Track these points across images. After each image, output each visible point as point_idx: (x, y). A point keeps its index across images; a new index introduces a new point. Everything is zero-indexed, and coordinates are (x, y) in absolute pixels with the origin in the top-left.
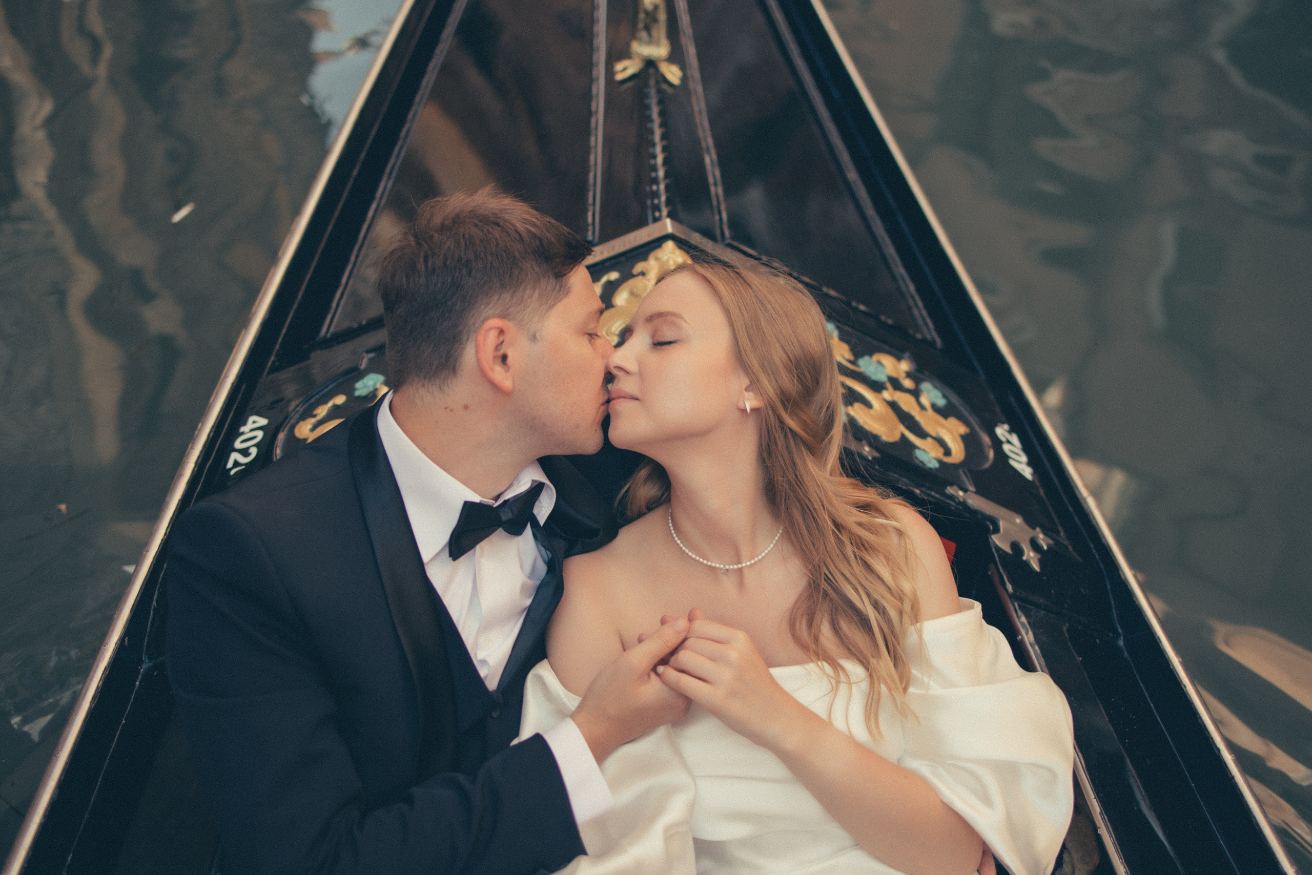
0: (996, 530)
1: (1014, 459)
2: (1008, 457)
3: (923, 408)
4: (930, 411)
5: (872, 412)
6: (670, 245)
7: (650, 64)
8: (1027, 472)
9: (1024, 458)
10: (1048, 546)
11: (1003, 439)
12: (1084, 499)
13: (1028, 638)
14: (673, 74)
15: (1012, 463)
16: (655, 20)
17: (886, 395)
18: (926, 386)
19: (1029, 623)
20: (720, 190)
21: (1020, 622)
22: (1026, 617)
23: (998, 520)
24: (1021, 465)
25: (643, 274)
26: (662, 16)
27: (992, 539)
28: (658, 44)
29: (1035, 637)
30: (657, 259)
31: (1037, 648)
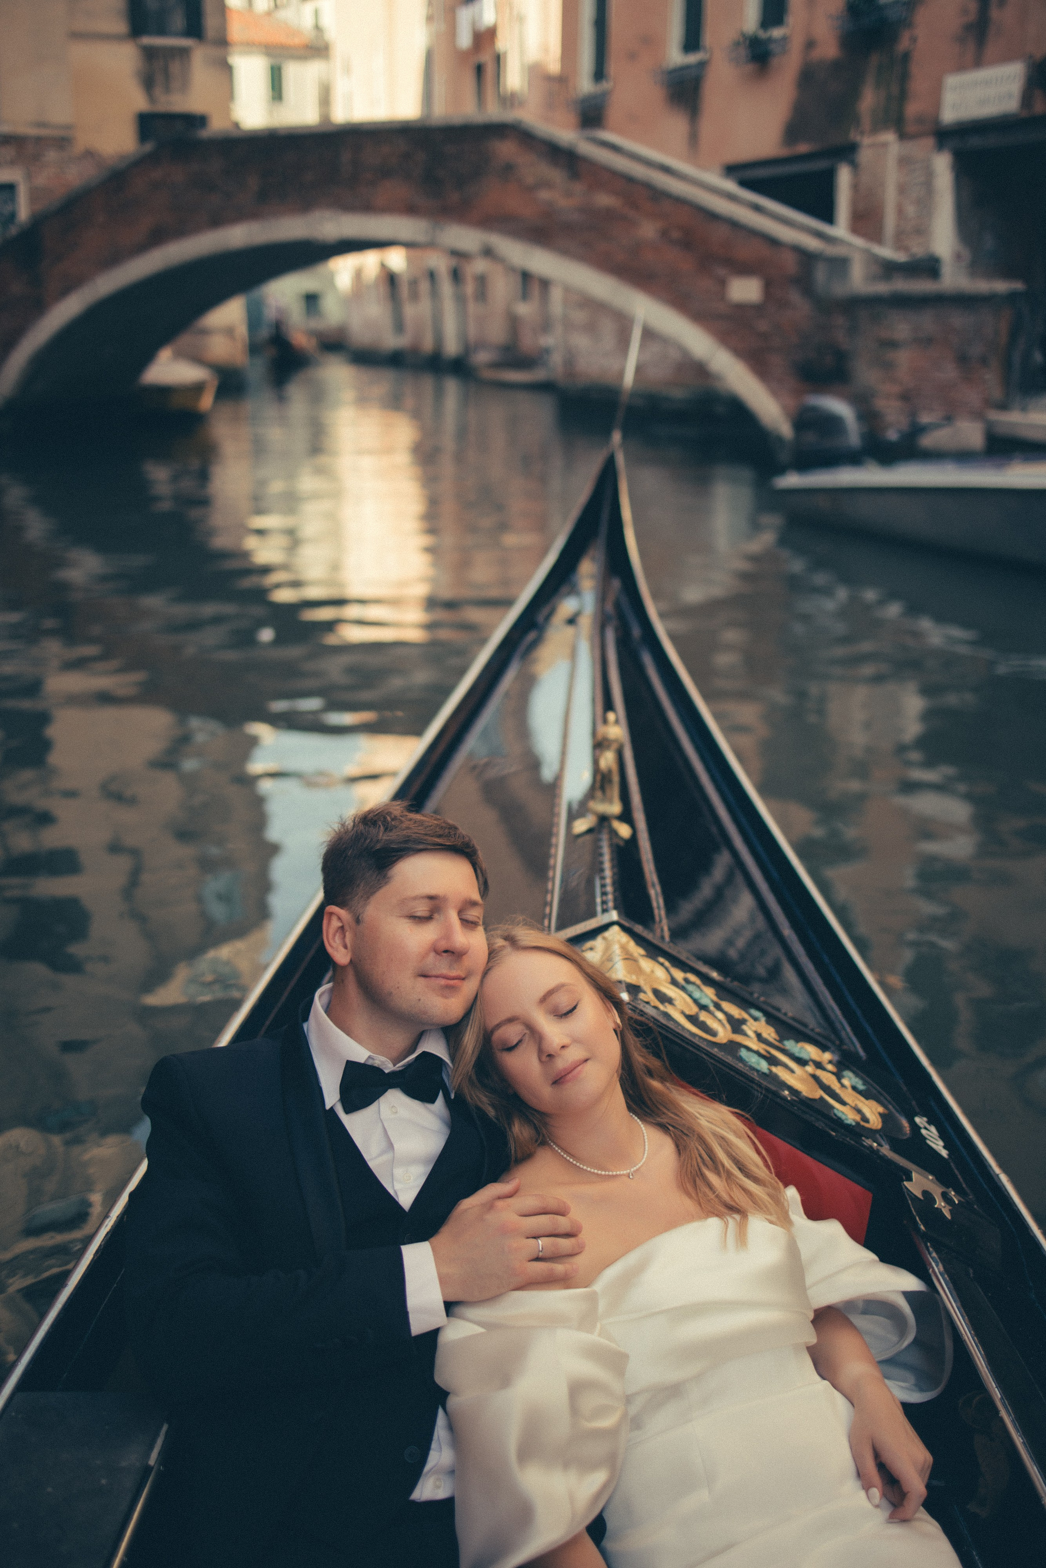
0: (910, 1179)
1: (929, 1140)
2: (925, 1139)
3: (843, 1086)
4: (850, 1090)
5: (795, 1075)
6: (616, 928)
7: (603, 820)
8: (944, 1153)
9: (941, 1143)
10: (959, 1201)
11: (922, 1126)
12: (998, 1175)
13: (938, 1269)
14: (624, 830)
15: (928, 1142)
16: (610, 781)
17: (810, 1069)
18: (848, 1073)
19: (940, 1258)
20: (663, 913)
21: (931, 1257)
22: (937, 1253)
23: (911, 1172)
24: (938, 1146)
25: (591, 949)
26: (616, 778)
27: (904, 1185)
28: (611, 801)
29: (944, 1267)
30: (604, 938)
31: (946, 1276)
